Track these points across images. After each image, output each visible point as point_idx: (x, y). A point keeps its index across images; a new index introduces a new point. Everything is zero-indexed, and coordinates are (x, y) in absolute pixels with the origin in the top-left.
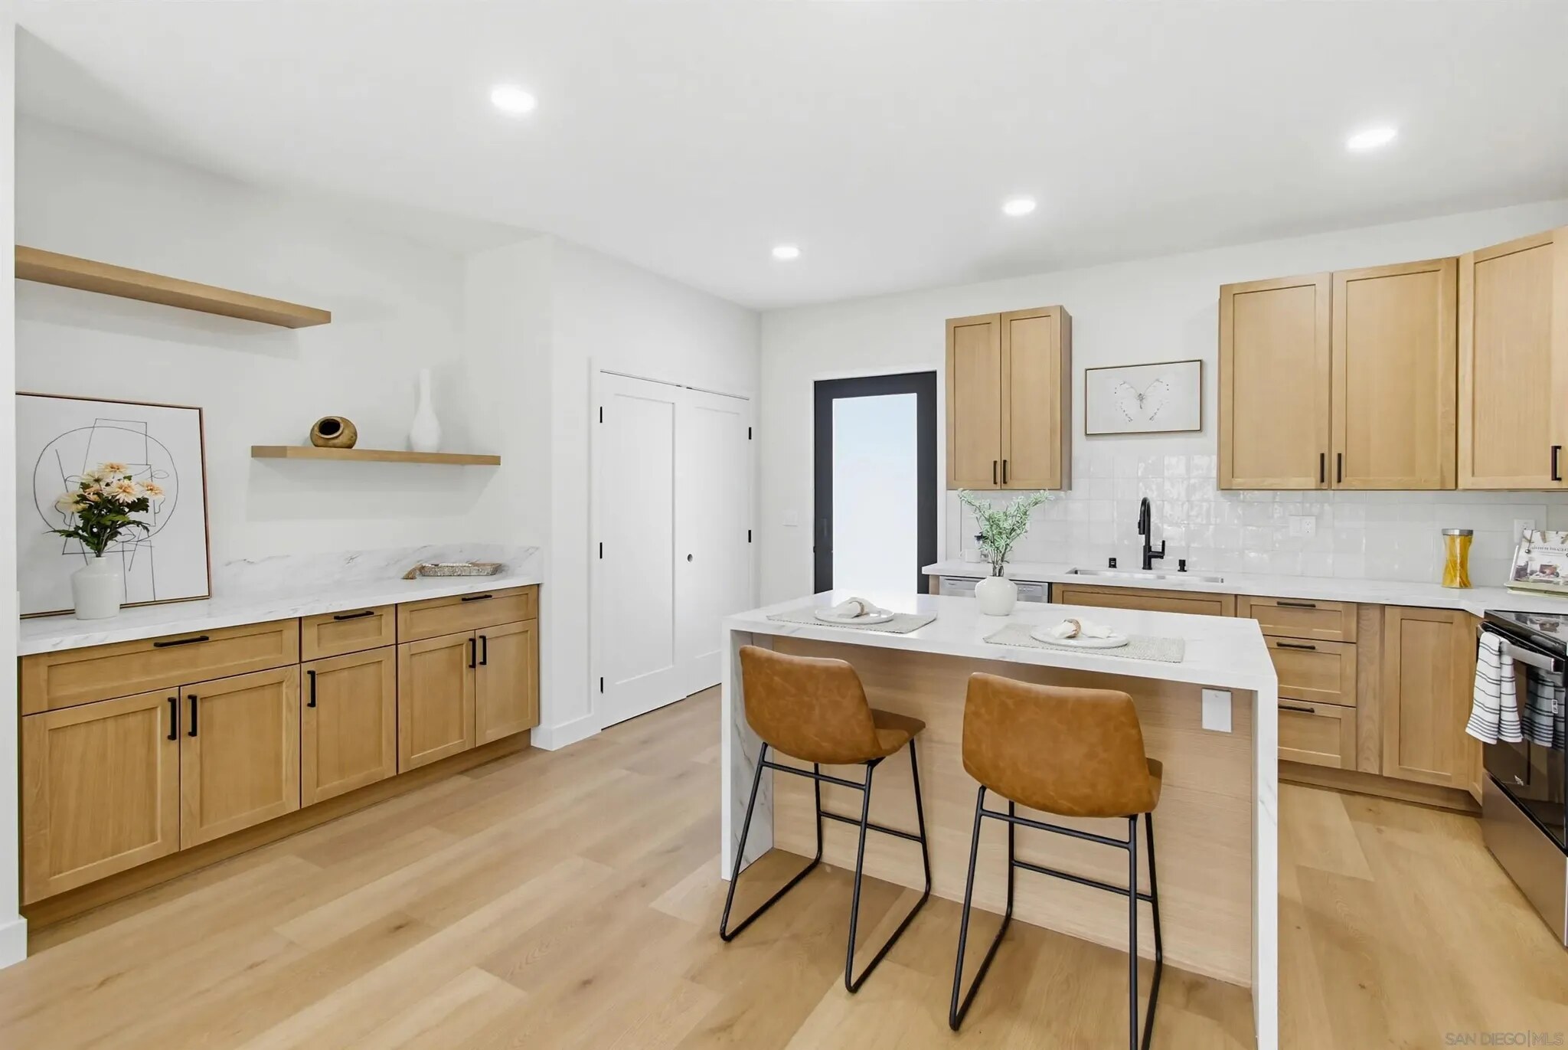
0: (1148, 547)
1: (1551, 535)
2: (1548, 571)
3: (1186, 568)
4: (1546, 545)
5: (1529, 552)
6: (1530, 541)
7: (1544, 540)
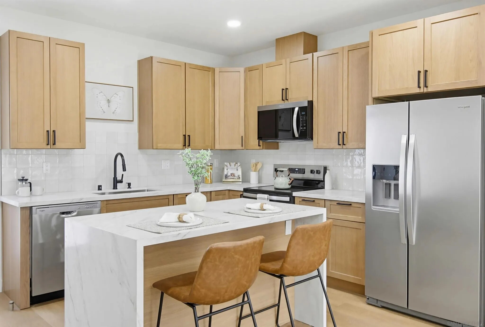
0: (115, 178)
1: (232, 164)
2: (233, 175)
3: (131, 187)
4: (231, 167)
5: (227, 170)
6: (227, 166)
7: (230, 166)
